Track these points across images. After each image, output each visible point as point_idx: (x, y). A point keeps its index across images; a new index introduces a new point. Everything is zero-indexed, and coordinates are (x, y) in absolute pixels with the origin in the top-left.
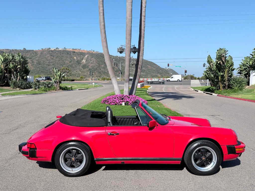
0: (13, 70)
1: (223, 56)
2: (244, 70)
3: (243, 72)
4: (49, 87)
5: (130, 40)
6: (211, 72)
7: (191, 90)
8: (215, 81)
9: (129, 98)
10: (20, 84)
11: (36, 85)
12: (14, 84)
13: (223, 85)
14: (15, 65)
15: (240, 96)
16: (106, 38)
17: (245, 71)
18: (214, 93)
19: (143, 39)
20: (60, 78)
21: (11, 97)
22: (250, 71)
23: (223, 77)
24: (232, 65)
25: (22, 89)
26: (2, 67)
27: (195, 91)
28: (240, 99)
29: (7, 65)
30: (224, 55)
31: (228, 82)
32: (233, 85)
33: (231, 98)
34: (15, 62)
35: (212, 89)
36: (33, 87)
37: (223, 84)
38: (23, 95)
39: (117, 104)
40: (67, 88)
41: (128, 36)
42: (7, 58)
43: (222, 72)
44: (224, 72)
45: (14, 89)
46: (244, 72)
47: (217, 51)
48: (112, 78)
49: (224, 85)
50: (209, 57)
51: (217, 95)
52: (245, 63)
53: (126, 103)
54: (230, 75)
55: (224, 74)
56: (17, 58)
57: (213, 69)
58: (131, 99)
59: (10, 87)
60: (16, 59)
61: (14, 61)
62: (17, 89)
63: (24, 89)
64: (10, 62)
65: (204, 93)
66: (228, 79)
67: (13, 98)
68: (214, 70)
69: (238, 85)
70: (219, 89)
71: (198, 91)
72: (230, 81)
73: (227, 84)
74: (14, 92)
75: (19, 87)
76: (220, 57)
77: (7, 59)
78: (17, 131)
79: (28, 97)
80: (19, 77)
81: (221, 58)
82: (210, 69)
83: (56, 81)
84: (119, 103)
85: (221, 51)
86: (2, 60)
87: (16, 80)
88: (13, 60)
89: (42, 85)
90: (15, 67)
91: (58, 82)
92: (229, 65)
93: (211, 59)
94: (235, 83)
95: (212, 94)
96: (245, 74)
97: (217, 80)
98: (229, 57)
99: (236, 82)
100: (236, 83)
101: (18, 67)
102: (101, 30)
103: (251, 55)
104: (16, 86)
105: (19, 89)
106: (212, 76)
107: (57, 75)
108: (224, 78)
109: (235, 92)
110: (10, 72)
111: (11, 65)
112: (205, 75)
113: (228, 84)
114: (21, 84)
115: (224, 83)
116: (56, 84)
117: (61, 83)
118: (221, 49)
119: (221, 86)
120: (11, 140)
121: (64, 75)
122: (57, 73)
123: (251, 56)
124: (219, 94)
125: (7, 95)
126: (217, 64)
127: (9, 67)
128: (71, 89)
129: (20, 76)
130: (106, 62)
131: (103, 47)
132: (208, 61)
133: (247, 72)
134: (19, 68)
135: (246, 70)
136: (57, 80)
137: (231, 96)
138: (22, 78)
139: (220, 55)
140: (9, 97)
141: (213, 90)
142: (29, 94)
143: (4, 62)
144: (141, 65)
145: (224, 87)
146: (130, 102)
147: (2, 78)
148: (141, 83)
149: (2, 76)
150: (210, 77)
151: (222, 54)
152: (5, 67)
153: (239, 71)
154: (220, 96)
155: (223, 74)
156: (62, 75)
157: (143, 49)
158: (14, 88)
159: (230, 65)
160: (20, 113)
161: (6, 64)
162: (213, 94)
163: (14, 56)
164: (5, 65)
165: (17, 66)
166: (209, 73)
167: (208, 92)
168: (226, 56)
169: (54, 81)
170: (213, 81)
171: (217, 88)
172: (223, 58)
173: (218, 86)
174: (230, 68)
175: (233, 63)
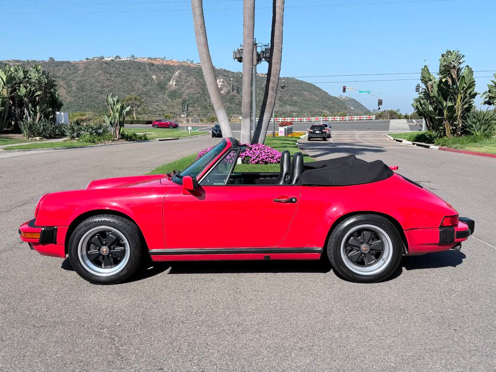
0: (26, 99)
1: (454, 67)
3: (495, 101)
4: (99, 134)
5: (251, 28)
6: (427, 101)
7: (388, 139)
8: (436, 120)
9: (251, 150)
10: (42, 128)
11: (74, 129)
12: (29, 130)
13: (451, 128)
14: (30, 89)
15: (484, 149)
16: (203, 27)
18: (433, 143)
19: (281, 28)
20: (120, 115)
21: (22, 153)
23: (451, 109)
24: (472, 85)
25: (47, 138)
26: (5, 93)
27: (397, 140)
28: (484, 155)
29: (15, 90)
30: (456, 65)
31: (463, 122)
32: (472, 127)
33: (466, 152)
34: (30, 84)
35: (430, 135)
36: (68, 134)
37: (452, 125)
38: (47, 150)
39: (227, 161)
40: (135, 136)
41: (247, 19)
42: (13, 75)
43: (451, 100)
44: (455, 100)
45: (30, 139)
47: (442, 56)
48: (218, 109)
49: (454, 128)
50: (425, 70)
51: (439, 149)
53: (244, 159)
54: (467, 106)
55: (455, 105)
56: (34, 76)
57: (432, 95)
58: (254, 151)
59: (22, 135)
60: (31, 78)
61: (27, 81)
62: (36, 138)
63: (50, 138)
64: (20, 84)
65: (414, 144)
66: (462, 115)
67: (26, 155)
68: (434, 97)
69: (483, 127)
70: (443, 136)
71: (401, 141)
72: (466, 119)
73: (461, 125)
74: (30, 143)
75: (39, 134)
76: (446, 70)
77: (15, 78)
78: (24, 208)
79: (57, 152)
80: (38, 115)
81: (449, 71)
82: (427, 95)
83: (112, 122)
84: (230, 159)
85: (449, 56)
86: (5, 80)
87: (34, 120)
88: (27, 79)
89: (84, 131)
90: (31, 94)
91: (117, 124)
92: (465, 85)
93: (429, 73)
94: (476, 123)
95: (428, 147)
97: (439, 117)
98: (466, 68)
99: (479, 121)
100: (478, 123)
101: (36, 94)
102: (193, 9)
104: (33, 132)
105: (40, 139)
106: (431, 108)
107: (115, 110)
108: (455, 112)
109: (476, 141)
110: (21, 104)
111: (23, 91)
112: (417, 107)
114: (44, 129)
115: (455, 123)
116: (113, 129)
117: (123, 126)
118: (450, 52)
119: (448, 129)
120: (10, 222)
121: (128, 109)
122: (114, 105)
124: (442, 146)
125: (15, 149)
126: (442, 85)
127: (19, 94)
128: (145, 139)
129: (41, 112)
130: (205, 77)
131: (199, 44)
132: (423, 77)
134: (38, 95)
136: (115, 120)
137: (467, 148)
138: (45, 117)
139: (448, 66)
140: (18, 153)
141: (431, 137)
142: (58, 148)
143: (7, 83)
144: (277, 82)
145: (454, 132)
146: (253, 158)
147: (5, 118)
148: (286, 127)
149: (5, 112)
150: (425, 112)
151: (451, 63)
152: (11, 93)
153: (488, 99)
154: (444, 150)
155: (453, 104)
156: (126, 111)
157: (280, 50)
158: (31, 137)
159: (468, 84)
160: (34, 179)
161: (13, 87)
162: (432, 146)
163: (27, 71)
164: (10, 89)
165: (34, 93)
166: (424, 103)
167: (422, 142)
168: (461, 66)
169: (109, 123)
170: (431, 119)
171: (441, 133)
172: (452, 70)
173: (441, 129)
174: (468, 92)
175: (474, 81)
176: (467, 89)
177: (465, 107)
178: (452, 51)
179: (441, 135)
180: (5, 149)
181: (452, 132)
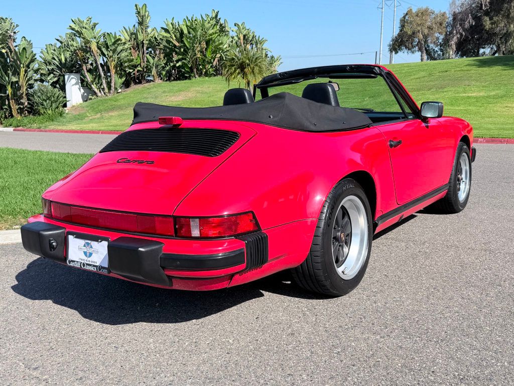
1: (10, 36)
2: (49, 74)
3: (48, 79)
13: (17, 107)
17: (52, 75)
22: (64, 76)
23: (16, 86)
24: (34, 58)
30: (12, 34)
31: (28, 99)
32: (43, 105)
37: (18, 103)
43: (14, 74)
44: (19, 74)
46: (51, 78)
49: (22, 107)
51: (14, 130)
52: (49, 58)
55: (19, 80)
66: (27, 92)
70: (9, 116)
73: (26, 104)
76: (4, 39)
94: (46, 101)
96: (53, 82)
97: (3, 95)
98: (23, 39)
99: (49, 98)
100: (48, 101)
103: (58, 40)
108: (19, 88)
113: (29, 103)
115: (21, 101)
118: (2, 19)
119: (15, 107)
123: (59, 44)
124: (16, 127)
133: (55, 79)
135: (55, 73)
137: (52, 127)
139: (4, 34)
145: (21, 111)
151: (7, 32)
154: (18, 130)
155: (17, 80)
159: (30, 58)
168: (16, 36)
171: (5, 114)
172: (9, 40)
173: (6, 109)
174: (31, 66)
175: (35, 55)
176: (29, 63)
177: (30, 82)
178: (5, 18)
179: (6, 116)
181: (19, 111)
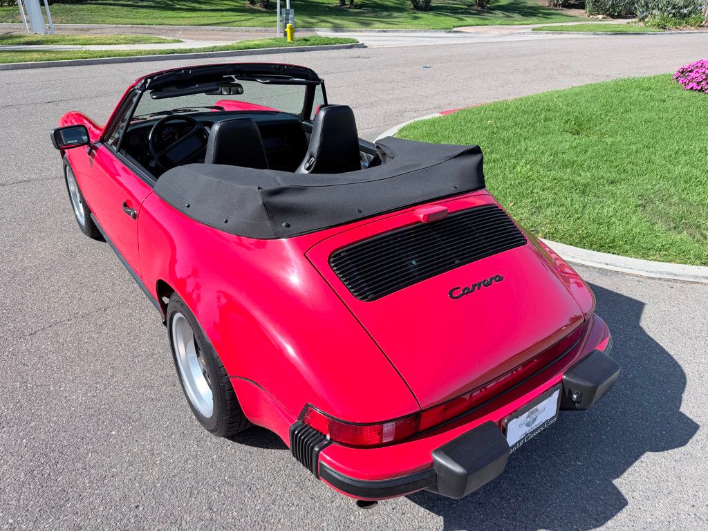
4: (684, 16)
21: (551, 36)
25: (613, 17)
45: (591, 16)
59: (582, 11)
62: (599, 16)
63: (620, 16)
75: (604, 12)
105: (603, 18)
125: (545, 30)
140: (546, 35)
158: (592, 15)
180: (534, 30)
